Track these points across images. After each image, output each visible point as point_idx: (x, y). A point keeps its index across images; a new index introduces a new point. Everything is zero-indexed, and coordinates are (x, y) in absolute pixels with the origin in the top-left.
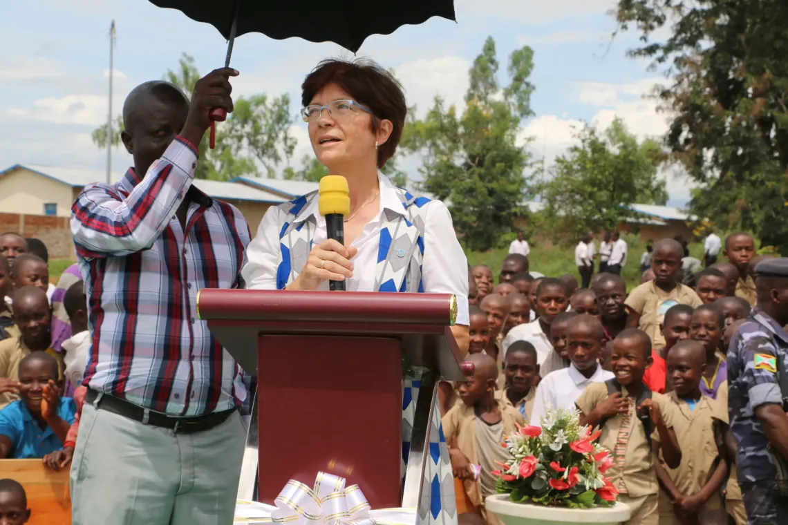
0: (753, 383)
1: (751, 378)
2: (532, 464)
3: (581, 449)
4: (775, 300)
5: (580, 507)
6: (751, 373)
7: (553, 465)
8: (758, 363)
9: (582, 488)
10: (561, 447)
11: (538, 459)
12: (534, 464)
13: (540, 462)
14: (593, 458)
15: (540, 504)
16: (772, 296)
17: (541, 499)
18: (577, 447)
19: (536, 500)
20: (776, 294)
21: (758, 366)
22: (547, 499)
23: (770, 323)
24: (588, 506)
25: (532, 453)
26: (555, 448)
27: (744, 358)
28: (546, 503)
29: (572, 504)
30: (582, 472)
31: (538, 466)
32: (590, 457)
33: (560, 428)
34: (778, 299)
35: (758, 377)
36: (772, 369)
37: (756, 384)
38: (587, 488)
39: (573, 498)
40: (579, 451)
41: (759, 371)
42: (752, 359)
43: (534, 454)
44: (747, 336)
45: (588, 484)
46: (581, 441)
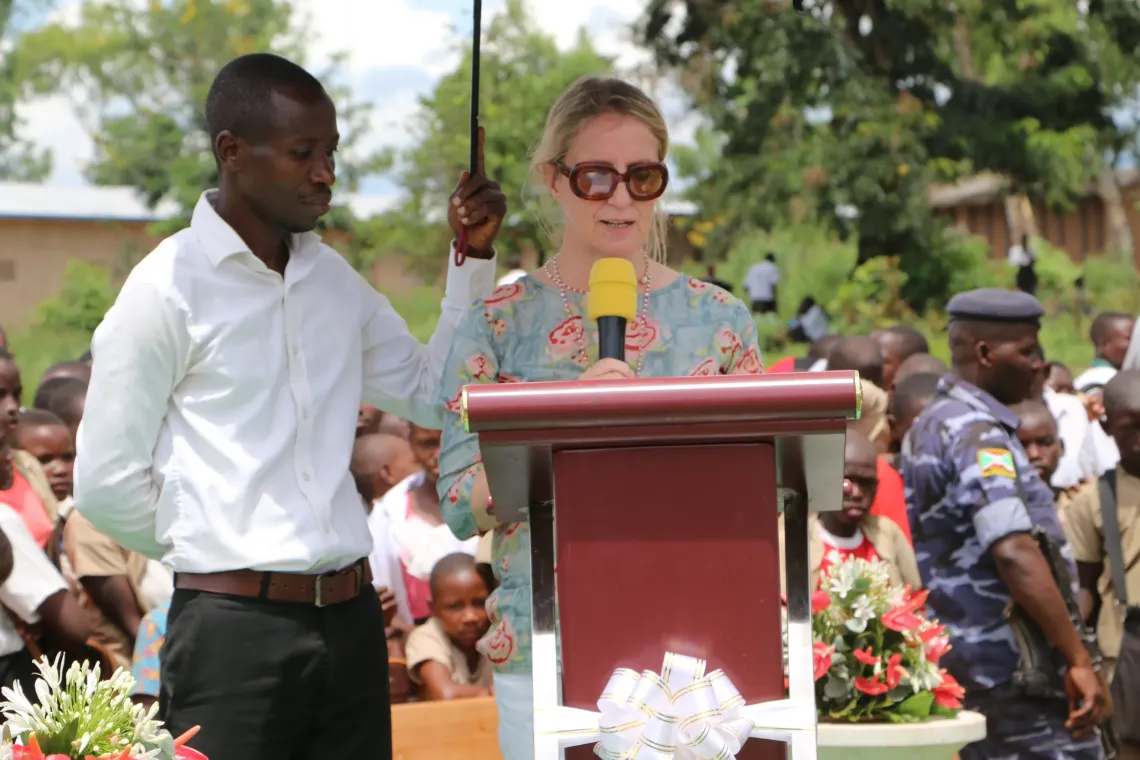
0: (983, 500)
1: (978, 494)
2: (824, 656)
3: (900, 624)
4: (984, 361)
5: (907, 721)
6: (976, 485)
7: (858, 653)
8: (986, 467)
9: (908, 691)
10: (865, 624)
11: (833, 647)
12: (828, 656)
13: (836, 651)
14: (919, 639)
15: (844, 720)
16: (979, 354)
17: (844, 713)
18: (894, 622)
19: (836, 715)
20: (985, 351)
21: (987, 470)
22: (854, 712)
23: (979, 398)
24: (922, 719)
25: (820, 637)
26: (857, 627)
27: (958, 461)
28: (853, 719)
29: (894, 717)
30: (905, 663)
31: (836, 657)
32: (914, 639)
33: (861, 593)
34: (989, 360)
35: (991, 489)
36: (1009, 472)
37: (988, 503)
38: (916, 688)
39: (895, 708)
40: (897, 628)
41: (990, 479)
42: (975, 460)
43: (824, 639)
44: (956, 424)
45: (916, 684)
46: (898, 613)
